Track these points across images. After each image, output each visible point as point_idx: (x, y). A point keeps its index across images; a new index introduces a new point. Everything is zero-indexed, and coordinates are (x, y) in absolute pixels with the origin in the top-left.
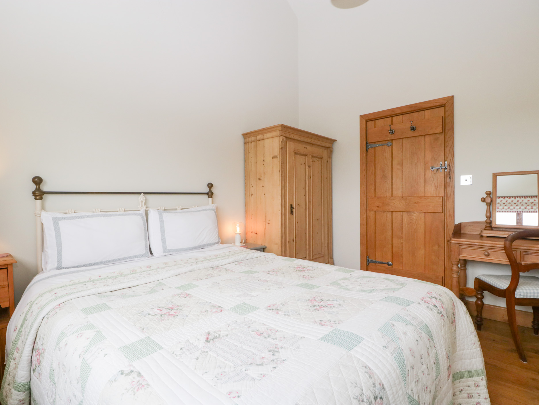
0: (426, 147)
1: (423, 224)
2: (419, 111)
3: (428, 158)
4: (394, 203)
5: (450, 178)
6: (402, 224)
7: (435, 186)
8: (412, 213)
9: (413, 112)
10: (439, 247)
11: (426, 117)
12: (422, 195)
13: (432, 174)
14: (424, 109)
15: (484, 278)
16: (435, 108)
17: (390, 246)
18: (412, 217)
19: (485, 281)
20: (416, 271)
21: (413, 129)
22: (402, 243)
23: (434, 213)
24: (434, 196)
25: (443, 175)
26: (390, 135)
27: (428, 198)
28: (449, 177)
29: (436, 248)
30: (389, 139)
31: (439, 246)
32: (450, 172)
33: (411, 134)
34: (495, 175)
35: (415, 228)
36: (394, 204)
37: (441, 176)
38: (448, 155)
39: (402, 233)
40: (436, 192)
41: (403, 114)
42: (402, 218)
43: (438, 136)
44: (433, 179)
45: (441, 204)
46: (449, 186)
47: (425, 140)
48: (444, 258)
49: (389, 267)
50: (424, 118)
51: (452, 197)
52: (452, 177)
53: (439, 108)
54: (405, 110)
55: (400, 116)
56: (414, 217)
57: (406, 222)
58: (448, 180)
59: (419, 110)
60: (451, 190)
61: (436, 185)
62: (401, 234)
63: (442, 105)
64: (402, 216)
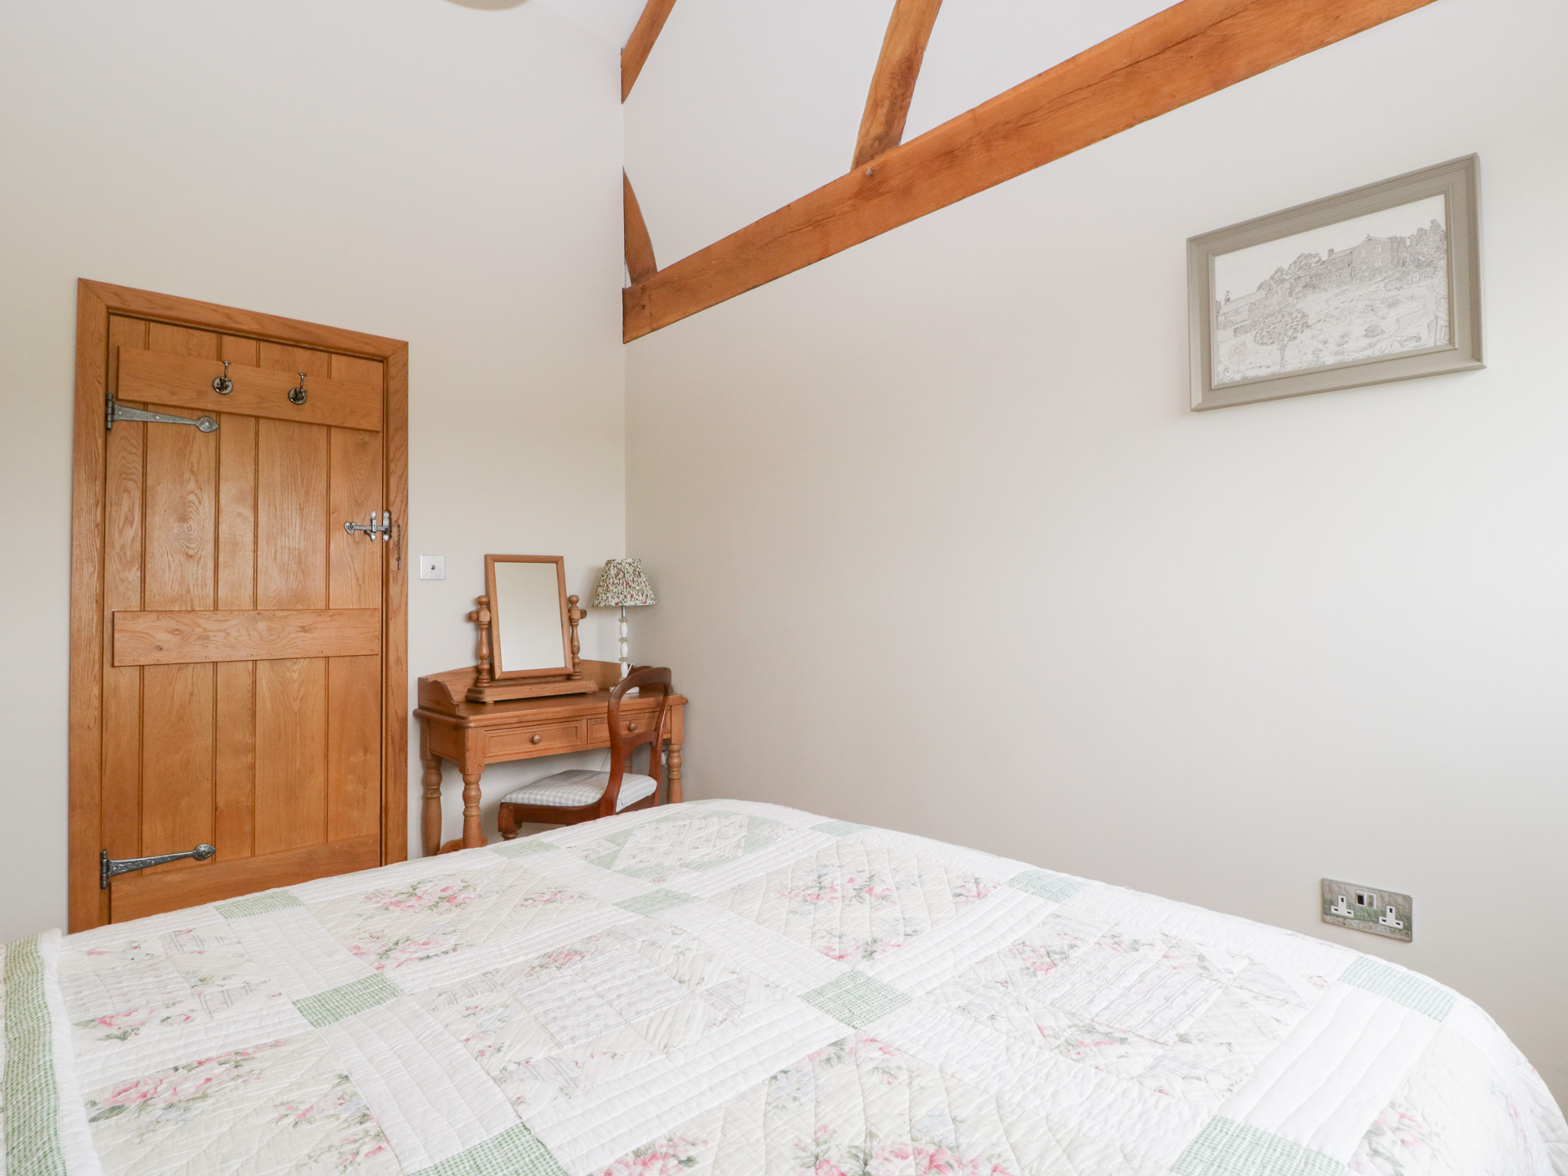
0: (333, 463)
1: (323, 692)
2: (313, 348)
3: (340, 494)
4: (229, 631)
5: (399, 559)
6: (254, 703)
7: (358, 579)
8: (289, 664)
9: (297, 344)
10: (365, 755)
11: (334, 374)
12: (322, 605)
13: (348, 544)
14: (331, 350)
15: (520, 796)
16: (360, 357)
17: (208, 785)
18: (288, 674)
19: (532, 802)
20: (299, 846)
21: (297, 397)
22: (253, 767)
23: (354, 658)
24: (355, 607)
25: (377, 549)
26: (213, 395)
27: (340, 614)
28: (396, 556)
29: (357, 758)
30: (210, 406)
31: (366, 750)
32: (399, 543)
33: (289, 410)
34: (491, 561)
35: (296, 710)
36: (228, 634)
37: (373, 552)
38: (395, 497)
39: (254, 734)
40: (360, 596)
41: (261, 338)
42: (254, 682)
43: (367, 437)
44: (352, 558)
45: (375, 631)
46: (395, 579)
47: (329, 442)
48: (379, 783)
49: (202, 862)
50: (329, 376)
51: (403, 612)
52: (402, 556)
53: (370, 362)
54: (274, 330)
55: (251, 341)
56: (295, 676)
57: (267, 694)
58: (393, 564)
59: (318, 347)
60: (401, 591)
61: (360, 575)
62: (247, 736)
63: (378, 356)
64: (254, 672)
